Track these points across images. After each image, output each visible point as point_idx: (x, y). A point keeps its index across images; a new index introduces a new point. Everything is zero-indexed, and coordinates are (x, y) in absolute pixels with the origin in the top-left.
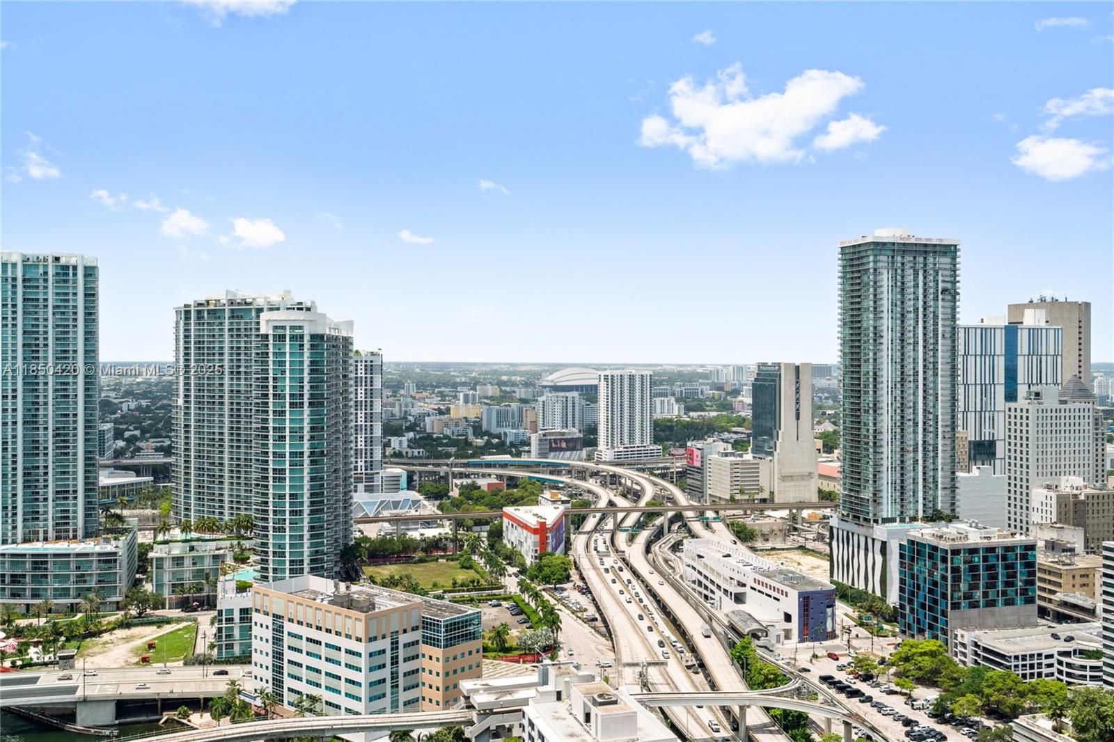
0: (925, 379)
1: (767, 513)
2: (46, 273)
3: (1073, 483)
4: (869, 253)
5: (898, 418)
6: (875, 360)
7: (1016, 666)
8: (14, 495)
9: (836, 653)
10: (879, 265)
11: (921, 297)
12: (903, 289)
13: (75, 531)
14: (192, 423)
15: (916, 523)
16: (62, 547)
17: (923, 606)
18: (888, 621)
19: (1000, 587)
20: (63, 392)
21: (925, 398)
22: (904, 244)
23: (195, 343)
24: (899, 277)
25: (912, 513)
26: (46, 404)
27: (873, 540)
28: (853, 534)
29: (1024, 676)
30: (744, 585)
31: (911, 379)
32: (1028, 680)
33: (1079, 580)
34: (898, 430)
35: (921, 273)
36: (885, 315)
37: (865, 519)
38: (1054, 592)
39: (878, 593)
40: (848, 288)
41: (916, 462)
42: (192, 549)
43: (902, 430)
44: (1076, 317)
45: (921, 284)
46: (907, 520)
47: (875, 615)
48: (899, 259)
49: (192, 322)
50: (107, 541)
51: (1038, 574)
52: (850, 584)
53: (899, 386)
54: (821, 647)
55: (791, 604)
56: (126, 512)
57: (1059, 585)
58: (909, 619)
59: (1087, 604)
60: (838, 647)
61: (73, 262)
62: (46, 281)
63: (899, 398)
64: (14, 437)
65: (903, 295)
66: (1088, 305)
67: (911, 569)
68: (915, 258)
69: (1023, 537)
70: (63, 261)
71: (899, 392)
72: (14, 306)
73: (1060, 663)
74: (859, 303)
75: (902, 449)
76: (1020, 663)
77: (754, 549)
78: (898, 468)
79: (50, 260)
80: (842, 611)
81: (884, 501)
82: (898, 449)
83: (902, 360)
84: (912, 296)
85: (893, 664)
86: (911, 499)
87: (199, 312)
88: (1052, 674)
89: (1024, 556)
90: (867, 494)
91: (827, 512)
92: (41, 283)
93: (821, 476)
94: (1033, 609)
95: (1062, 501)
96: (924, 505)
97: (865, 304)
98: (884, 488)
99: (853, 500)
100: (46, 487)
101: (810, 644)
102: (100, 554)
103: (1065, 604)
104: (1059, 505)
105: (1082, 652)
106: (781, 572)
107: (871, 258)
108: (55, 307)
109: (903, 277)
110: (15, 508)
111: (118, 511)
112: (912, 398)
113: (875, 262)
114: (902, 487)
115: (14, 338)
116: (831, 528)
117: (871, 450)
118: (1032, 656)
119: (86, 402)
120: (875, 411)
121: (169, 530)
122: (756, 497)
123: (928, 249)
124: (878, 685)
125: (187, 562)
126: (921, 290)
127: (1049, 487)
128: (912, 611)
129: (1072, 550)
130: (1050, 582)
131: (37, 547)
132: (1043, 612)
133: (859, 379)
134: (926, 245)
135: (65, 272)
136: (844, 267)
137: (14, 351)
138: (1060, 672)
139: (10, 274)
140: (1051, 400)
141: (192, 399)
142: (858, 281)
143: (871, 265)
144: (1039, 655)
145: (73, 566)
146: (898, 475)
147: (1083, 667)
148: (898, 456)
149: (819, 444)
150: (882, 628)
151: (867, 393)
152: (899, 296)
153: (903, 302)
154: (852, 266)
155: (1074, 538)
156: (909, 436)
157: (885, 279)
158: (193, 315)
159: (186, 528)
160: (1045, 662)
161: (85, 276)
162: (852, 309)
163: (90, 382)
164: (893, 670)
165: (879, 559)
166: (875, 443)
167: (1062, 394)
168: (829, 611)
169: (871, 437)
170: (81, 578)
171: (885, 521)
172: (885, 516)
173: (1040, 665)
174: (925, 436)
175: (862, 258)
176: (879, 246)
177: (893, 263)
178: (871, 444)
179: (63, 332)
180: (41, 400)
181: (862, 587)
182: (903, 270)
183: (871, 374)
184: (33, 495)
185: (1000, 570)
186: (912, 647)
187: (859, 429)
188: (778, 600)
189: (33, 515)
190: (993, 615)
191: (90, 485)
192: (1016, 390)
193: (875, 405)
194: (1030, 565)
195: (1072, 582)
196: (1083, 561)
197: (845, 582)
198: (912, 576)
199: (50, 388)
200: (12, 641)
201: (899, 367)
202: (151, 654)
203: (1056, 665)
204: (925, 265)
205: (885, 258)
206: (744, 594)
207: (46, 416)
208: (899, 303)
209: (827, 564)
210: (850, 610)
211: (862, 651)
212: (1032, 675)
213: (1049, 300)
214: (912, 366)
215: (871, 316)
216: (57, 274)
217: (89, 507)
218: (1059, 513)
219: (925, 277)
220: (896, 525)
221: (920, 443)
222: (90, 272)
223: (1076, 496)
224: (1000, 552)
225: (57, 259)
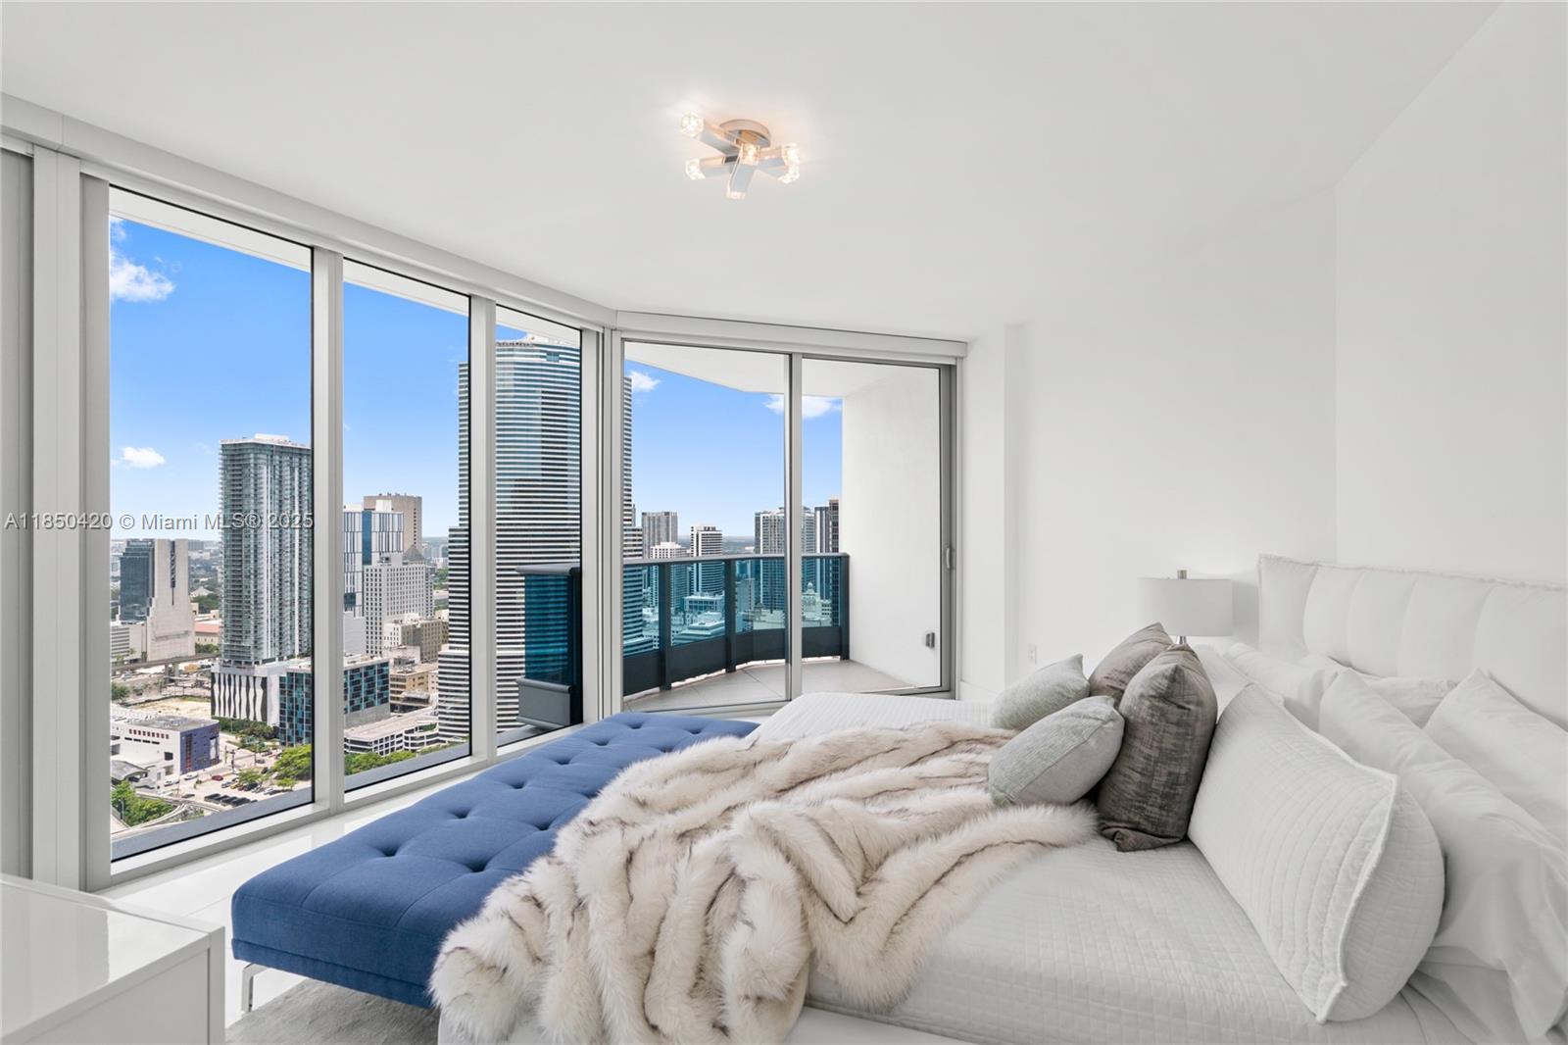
0: (300, 550)
1: (138, 671)
3: (413, 618)
4: (249, 451)
5: (277, 580)
6: (256, 536)
7: (376, 748)
9: (221, 774)
10: (260, 461)
11: (297, 488)
12: (281, 482)
15: (292, 660)
17: (301, 721)
18: (268, 739)
19: (363, 695)
21: (300, 564)
22: (282, 447)
24: (277, 472)
25: (289, 653)
27: (255, 678)
28: (235, 676)
29: (382, 753)
30: (118, 738)
31: (289, 550)
32: (384, 756)
33: (417, 681)
34: (277, 590)
35: (297, 470)
36: (264, 500)
37: (246, 663)
38: (400, 693)
39: (259, 719)
40: (229, 478)
41: (293, 613)
43: (280, 590)
44: (412, 506)
45: (297, 478)
46: (285, 658)
47: (257, 736)
48: (277, 458)
51: (390, 682)
52: (232, 716)
53: (277, 555)
54: (203, 774)
55: (174, 743)
57: (404, 687)
58: (289, 732)
59: (423, 697)
60: (223, 769)
63: (277, 566)
65: (281, 486)
66: (420, 499)
67: (290, 693)
68: (291, 458)
69: (380, 658)
71: (277, 561)
73: (407, 738)
74: (240, 490)
75: (281, 604)
76: (379, 745)
77: (127, 705)
78: (277, 619)
80: (224, 738)
81: (264, 646)
82: (277, 605)
83: (280, 536)
84: (289, 487)
85: (275, 771)
86: (289, 642)
88: (401, 747)
89: (380, 671)
90: (249, 643)
91: (206, 662)
93: (198, 633)
94: (387, 706)
95: (406, 631)
96: (300, 645)
97: (246, 491)
98: (265, 636)
99: (235, 649)
101: (194, 774)
103: (408, 699)
104: (403, 633)
105: (421, 728)
106: (160, 719)
107: (252, 456)
109: (281, 472)
112: (289, 564)
113: (256, 459)
114: (281, 634)
116: (213, 674)
117: (252, 607)
118: (387, 738)
120: (256, 576)
122: (125, 658)
123: (302, 452)
124: (262, 790)
126: (296, 483)
127: (396, 622)
128: (291, 726)
129: (413, 662)
130: (398, 686)
132: (393, 708)
133: (241, 551)
134: (300, 449)
136: (225, 460)
138: (407, 744)
140: (397, 562)
142: (240, 473)
143: (252, 461)
144: (392, 736)
146: (277, 624)
147: (422, 738)
148: (277, 610)
149: (196, 606)
150: (263, 746)
151: (249, 562)
152: (277, 487)
153: (280, 491)
154: (233, 460)
155: (414, 654)
156: (287, 596)
157: (265, 473)
160: (396, 740)
162: (233, 495)
164: (275, 775)
165: (260, 692)
166: (256, 602)
167: (405, 558)
168: (213, 742)
169: (252, 597)
171: (264, 661)
172: (265, 658)
173: (393, 743)
174: (300, 593)
175: (243, 454)
176: (259, 447)
177: (272, 461)
178: (252, 602)
181: (244, 716)
182: (280, 467)
183: (252, 546)
185: (363, 684)
186: (292, 753)
187: (241, 591)
188: (158, 743)
190: (358, 715)
192: (371, 557)
193: (256, 571)
194: (386, 676)
195: (412, 683)
196: (420, 669)
197: (227, 716)
198: (291, 700)
201: (277, 541)
203: (404, 741)
204: (300, 464)
205: (265, 457)
206: (119, 745)
208: (277, 492)
209: (208, 705)
210: (232, 738)
211: (246, 767)
212: (387, 751)
213: (393, 494)
214: (289, 540)
215: (252, 501)
218: (403, 639)
219: (300, 473)
220: (276, 663)
221: (297, 598)
223: (414, 626)
224: (363, 671)
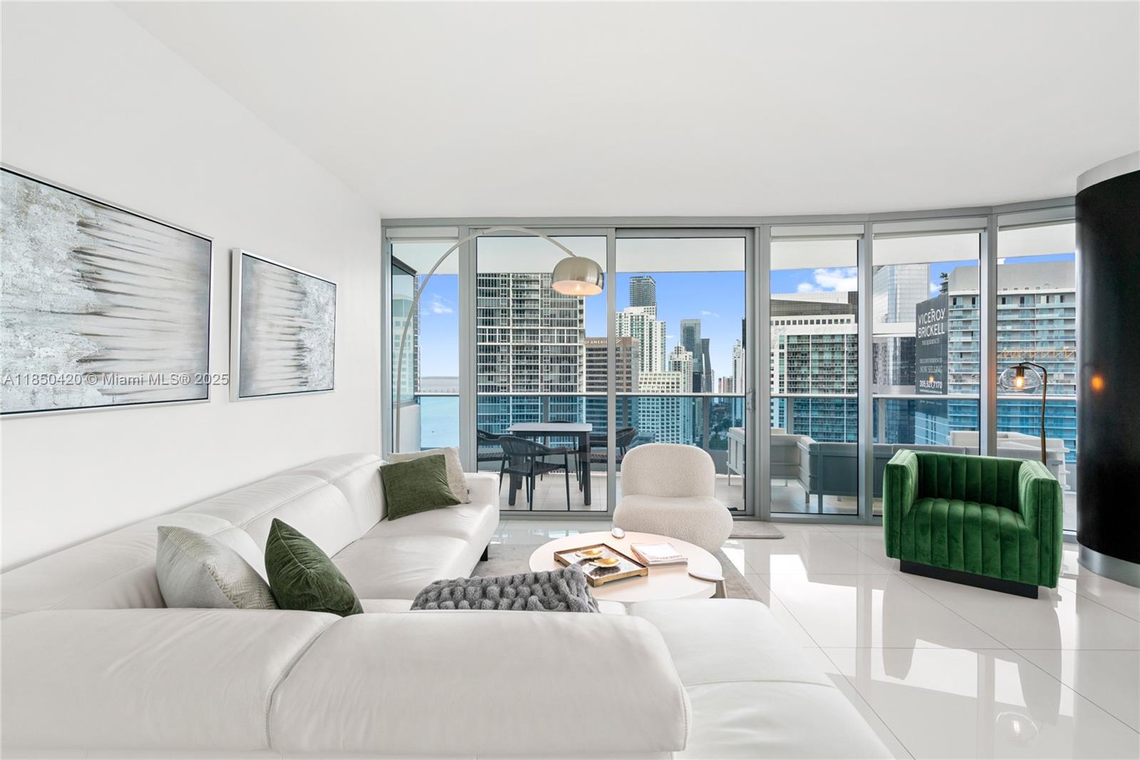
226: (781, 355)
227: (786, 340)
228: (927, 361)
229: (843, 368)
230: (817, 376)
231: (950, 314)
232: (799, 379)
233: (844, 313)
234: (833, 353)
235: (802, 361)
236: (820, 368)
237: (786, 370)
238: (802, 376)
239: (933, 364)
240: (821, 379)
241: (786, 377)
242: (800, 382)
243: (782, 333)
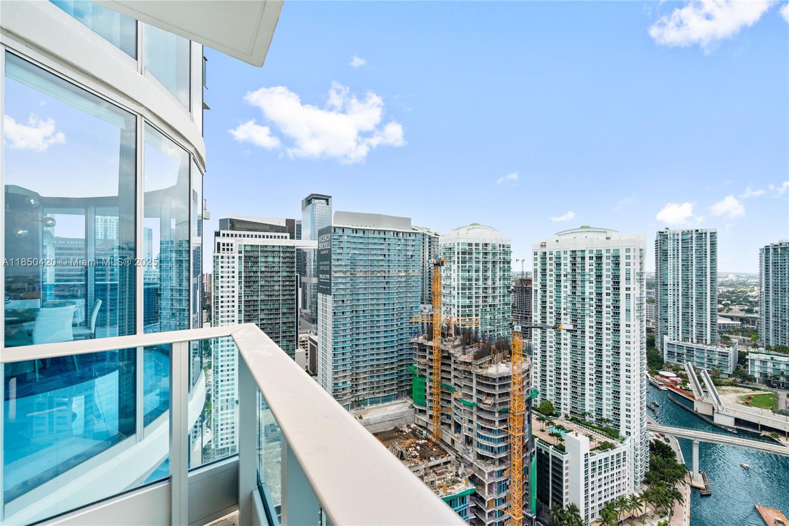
2: (692, 237)
8: (678, 322)
13: (706, 340)
14: (771, 300)
16: (700, 346)
20: (700, 284)
23: (773, 263)
26: (692, 288)
42: (772, 359)
49: (771, 253)
50: (723, 347)
56: (730, 336)
61: (704, 231)
62: (692, 239)
64: (678, 300)
70: (700, 232)
72: (678, 250)
79: (694, 231)
87: (774, 249)
92: (690, 240)
100: (692, 321)
102: (719, 352)
108: (696, 250)
110: (678, 327)
111: (728, 335)
115: (678, 262)
119: (711, 288)
121: (758, 348)
125: (770, 364)
131: (689, 344)
135: (701, 235)
137: (678, 267)
139: (676, 238)
141: (771, 289)
145: (706, 355)
158: (771, 251)
159: (768, 348)
161: (711, 236)
163: (713, 280)
170: (710, 360)
179: (700, 259)
180: (690, 286)
184: (687, 323)
189: (686, 332)
191: (713, 323)
199: (694, 281)
200: (679, 378)
202: (750, 401)
207: (692, 293)
216: (697, 237)
217: (712, 330)
222: (713, 235)
225: (697, 231)
226: (240, 258)
227: (243, 248)
228: (323, 263)
229: (280, 267)
230: (264, 272)
231: (332, 237)
232: (252, 274)
233: (283, 232)
234: (274, 257)
235: (254, 262)
236: (266, 267)
237: (243, 268)
238: (254, 272)
239: (325, 265)
240: (266, 274)
241: (243, 273)
242: (252, 276)
243: (240, 243)
